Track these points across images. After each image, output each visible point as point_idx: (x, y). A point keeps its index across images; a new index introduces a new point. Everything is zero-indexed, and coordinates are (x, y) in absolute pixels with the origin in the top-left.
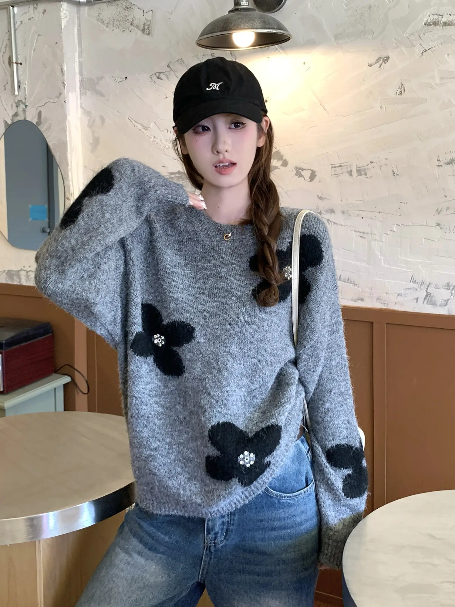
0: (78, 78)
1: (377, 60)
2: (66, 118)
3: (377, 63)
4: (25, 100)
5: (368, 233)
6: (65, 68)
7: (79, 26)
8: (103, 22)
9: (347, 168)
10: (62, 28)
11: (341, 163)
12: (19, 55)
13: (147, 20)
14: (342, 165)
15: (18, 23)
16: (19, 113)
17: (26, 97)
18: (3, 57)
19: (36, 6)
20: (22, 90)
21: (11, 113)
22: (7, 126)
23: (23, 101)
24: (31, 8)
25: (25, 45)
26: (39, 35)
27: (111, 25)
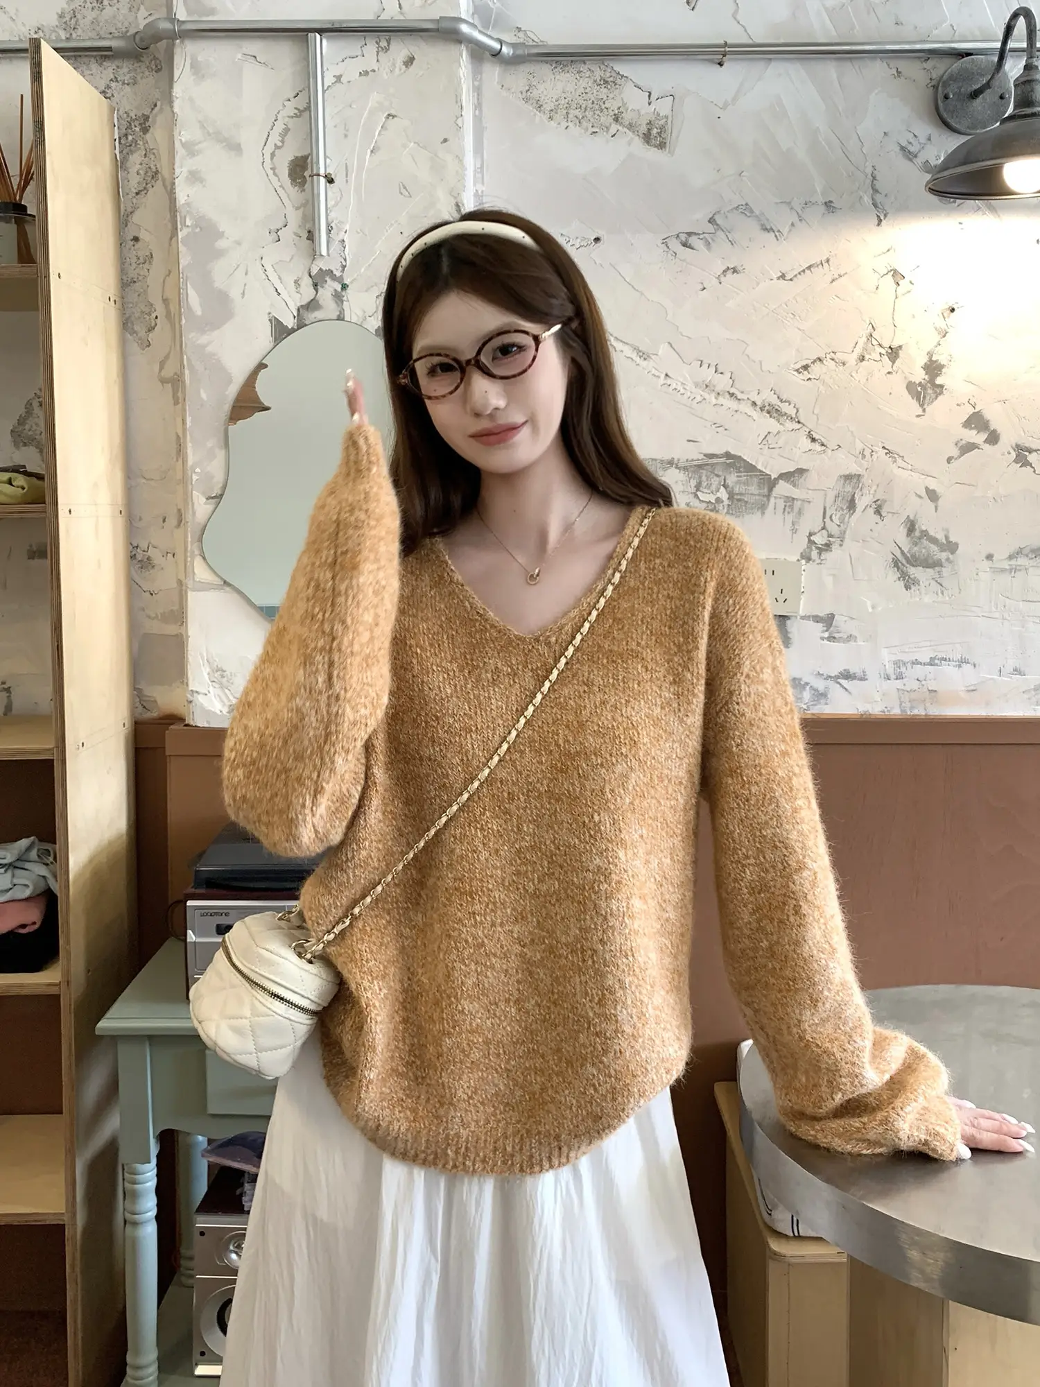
4: (343, 271)
7: (478, 106)
8: (539, 107)
10: (461, 107)
12: (328, 157)
13: (658, 115)
15: (328, 80)
16: (321, 302)
17: (344, 264)
18: (272, 159)
19: (386, 45)
20: (335, 245)
21: (295, 300)
22: (281, 332)
23: (335, 272)
24: (371, 48)
25: (346, 136)
26: (389, 115)
27: (560, 116)
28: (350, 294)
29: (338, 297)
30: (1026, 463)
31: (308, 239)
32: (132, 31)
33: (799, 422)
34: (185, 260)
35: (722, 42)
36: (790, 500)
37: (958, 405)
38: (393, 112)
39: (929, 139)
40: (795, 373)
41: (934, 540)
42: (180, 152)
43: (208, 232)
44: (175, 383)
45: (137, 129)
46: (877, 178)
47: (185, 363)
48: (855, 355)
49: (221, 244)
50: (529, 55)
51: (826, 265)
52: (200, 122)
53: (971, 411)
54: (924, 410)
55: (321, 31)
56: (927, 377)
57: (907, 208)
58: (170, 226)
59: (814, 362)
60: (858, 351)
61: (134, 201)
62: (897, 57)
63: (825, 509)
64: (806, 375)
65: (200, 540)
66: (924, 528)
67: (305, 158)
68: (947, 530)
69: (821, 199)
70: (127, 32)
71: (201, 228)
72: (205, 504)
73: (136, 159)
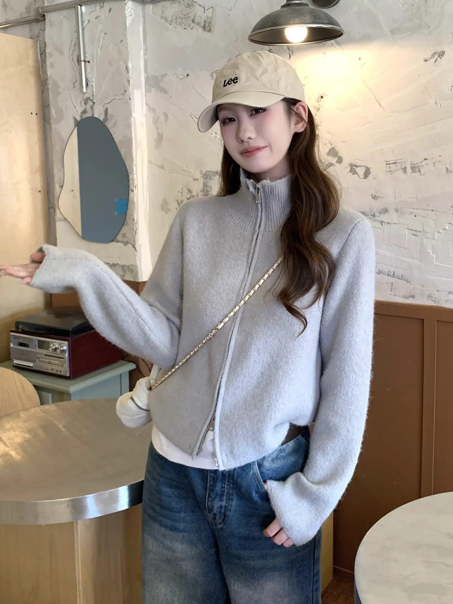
0: (143, 76)
1: (432, 55)
2: (131, 114)
3: (432, 58)
4: (93, 97)
5: (420, 231)
6: (130, 66)
7: (144, 23)
8: (166, 20)
9: (402, 165)
10: (126, 27)
11: (396, 160)
12: (87, 53)
13: (208, 17)
14: (397, 162)
15: (86, 22)
16: (87, 110)
17: (93, 94)
18: (72, 56)
19: (102, 5)
20: (90, 87)
21: (80, 110)
22: (76, 122)
23: (91, 98)
24: (98, 7)
27: (174, 23)
28: (96, 107)
29: (92, 108)
30: (355, 173)
34: (51, 96)
37: (324, 144)
38: (106, 32)
42: (48, 56)
43: (56, 86)
52: (52, 44)
53: (330, 147)
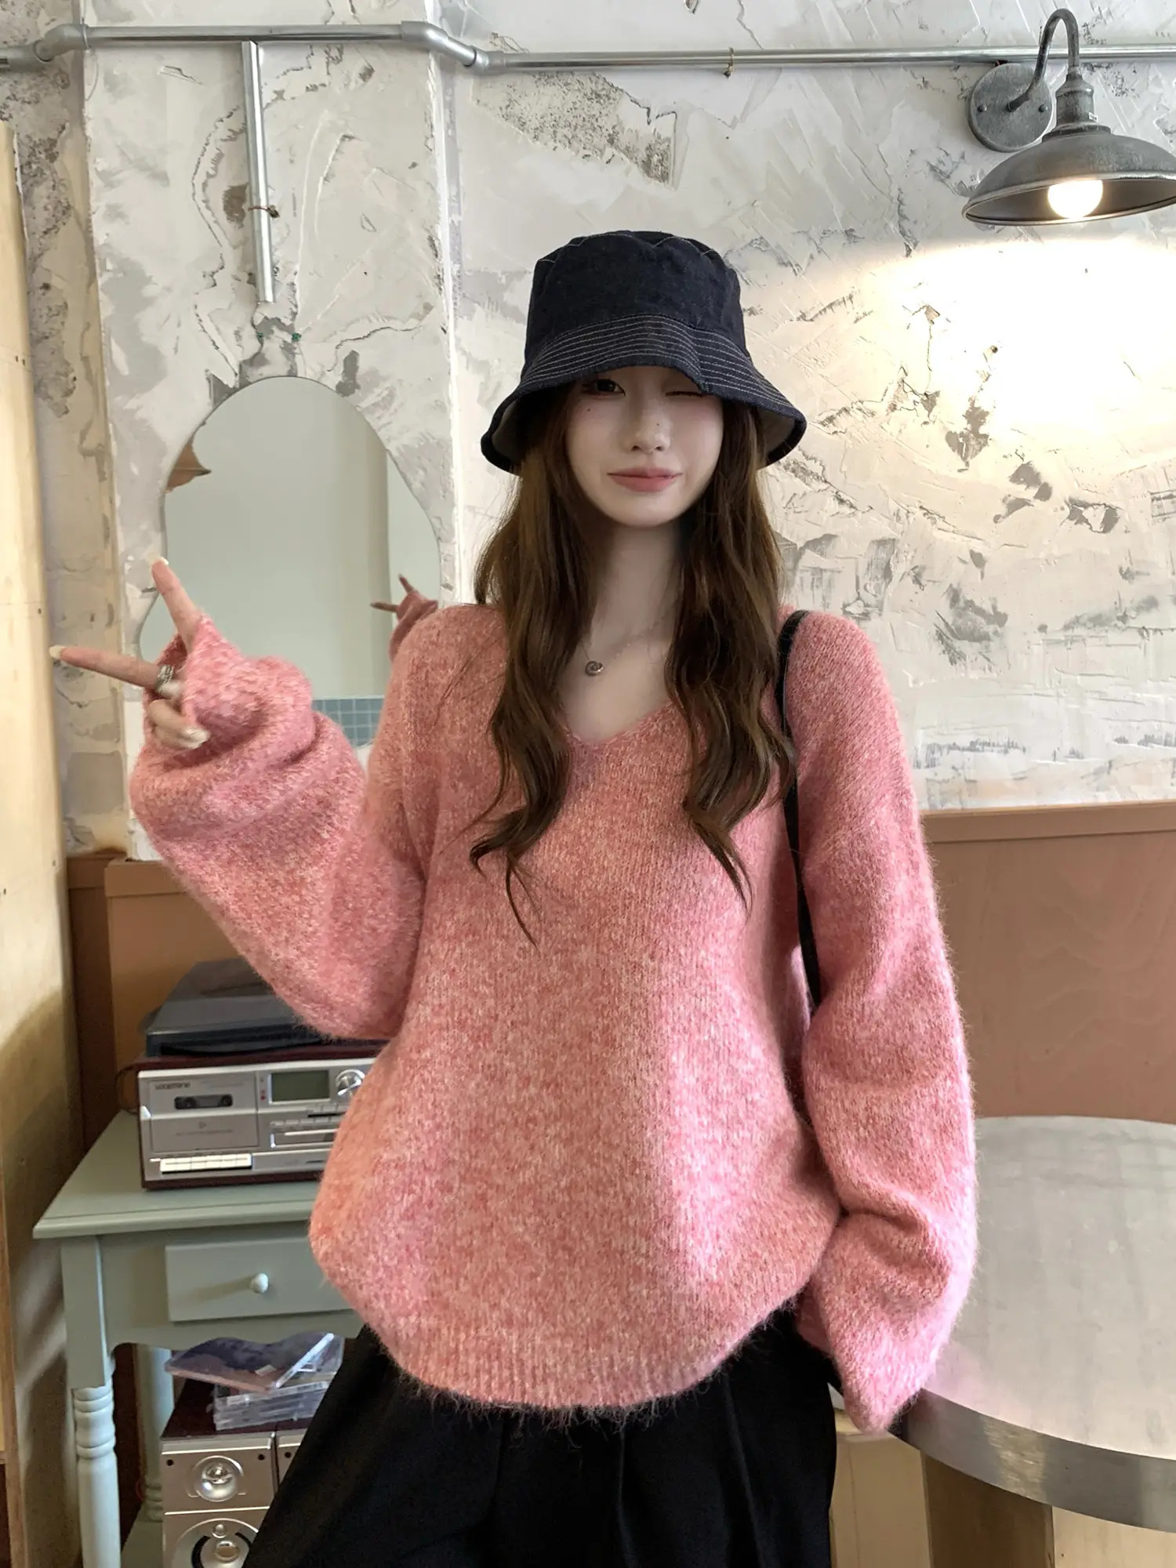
0: (448, 268)
2: (449, 374)
4: (294, 318)
7: (451, 125)
8: (522, 124)
10: (432, 126)
11: (1172, 491)
12: (271, 187)
13: (659, 138)
15: (268, 96)
16: (267, 356)
17: (295, 310)
18: (204, 190)
19: (337, 54)
20: (283, 289)
21: (235, 355)
22: (220, 392)
23: (283, 320)
24: (319, 59)
25: (292, 161)
26: (345, 136)
27: (546, 136)
28: (303, 345)
29: (288, 350)
30: (1082, 520)
31: (249, 282)
32: (31, 40)
33: (826, 482)
34: (106, 310)
35: (727, 49)
36: (818, 571)
37: (1005, 457)
38: (350, 133)
39: (963, 157)
40: (821, 426)
41: (980, 612)
42: (95, 182)
43: (132, 277)
44: (100, 455)
45: (43, 156)
46: (905, 202)
47: (111, 431)
48: (885, 405)
49: (149, 291)
50: (509, 65)
51: (848, 302)
52: (118, 146)
53: (1019, 463)
54: (967, 464)
55: (256, 39)
56: (969, 427)
57: (940, 235)
58: (87, 270)
59: (839, 413)
60: (889, 399)
61: (42, 240)
62: (921, 66)
63: (857, 578)
64: (832, 428)
65: (137, 640)
66: (969, 598)
67: (242, 188)
68: (995, 599)
69: (840, 226)
70: (25, 40)
71: (125, 273)
72: (141, 597)
73: (41, 192)
